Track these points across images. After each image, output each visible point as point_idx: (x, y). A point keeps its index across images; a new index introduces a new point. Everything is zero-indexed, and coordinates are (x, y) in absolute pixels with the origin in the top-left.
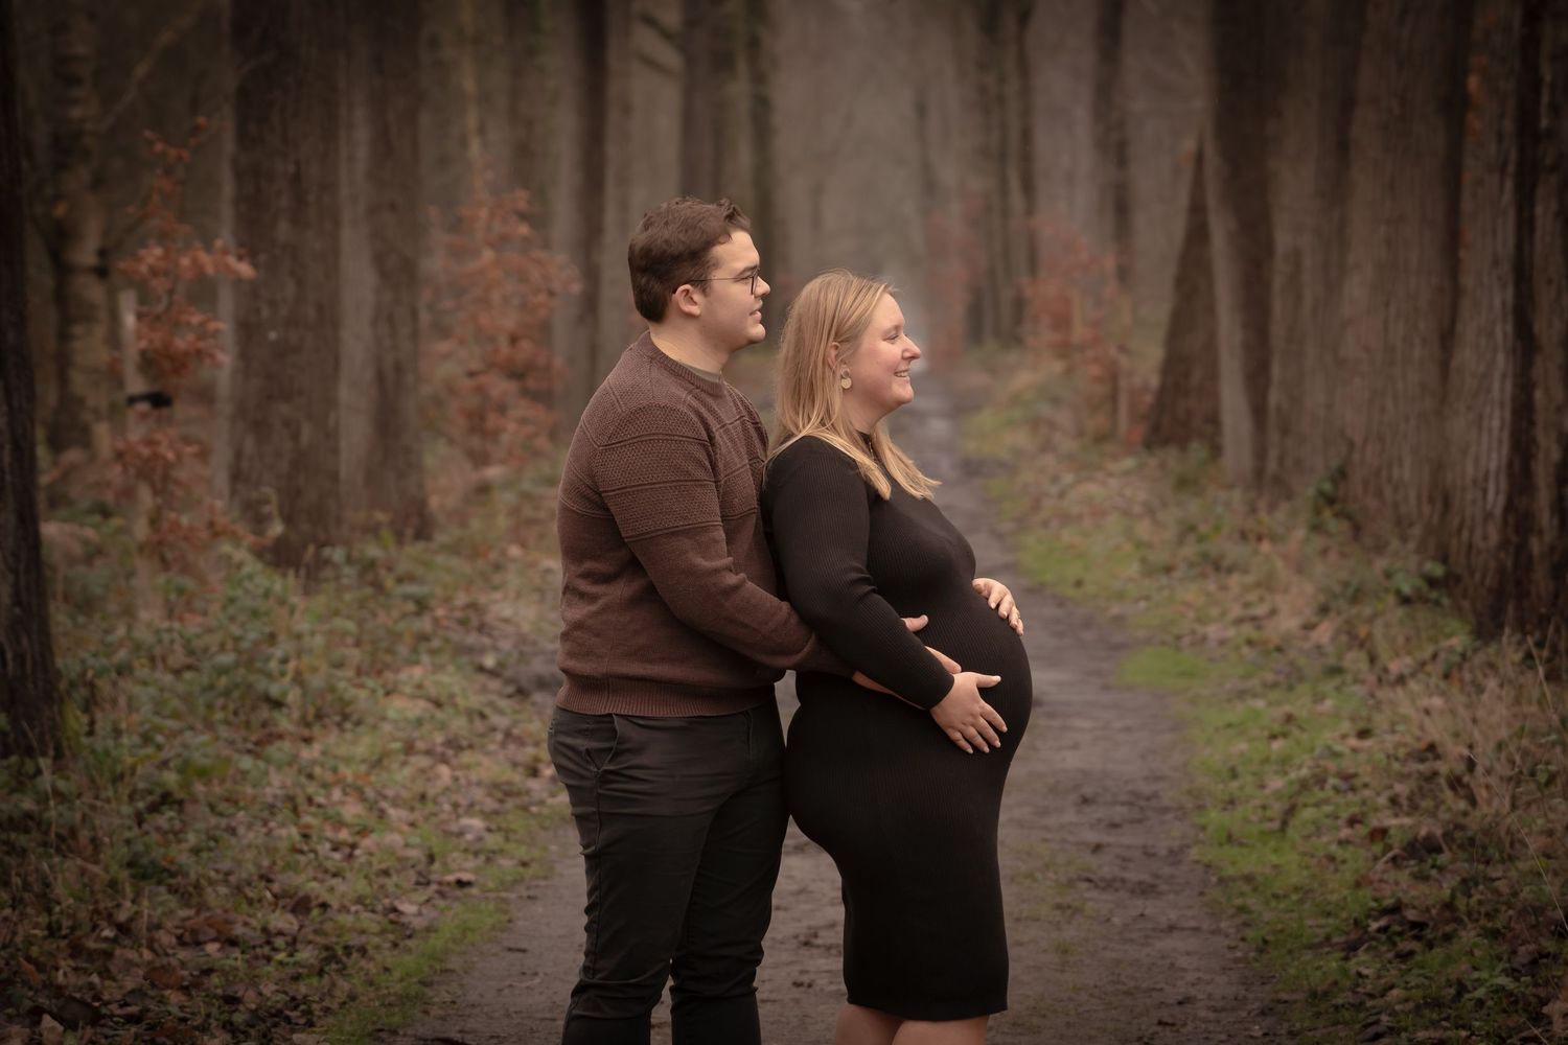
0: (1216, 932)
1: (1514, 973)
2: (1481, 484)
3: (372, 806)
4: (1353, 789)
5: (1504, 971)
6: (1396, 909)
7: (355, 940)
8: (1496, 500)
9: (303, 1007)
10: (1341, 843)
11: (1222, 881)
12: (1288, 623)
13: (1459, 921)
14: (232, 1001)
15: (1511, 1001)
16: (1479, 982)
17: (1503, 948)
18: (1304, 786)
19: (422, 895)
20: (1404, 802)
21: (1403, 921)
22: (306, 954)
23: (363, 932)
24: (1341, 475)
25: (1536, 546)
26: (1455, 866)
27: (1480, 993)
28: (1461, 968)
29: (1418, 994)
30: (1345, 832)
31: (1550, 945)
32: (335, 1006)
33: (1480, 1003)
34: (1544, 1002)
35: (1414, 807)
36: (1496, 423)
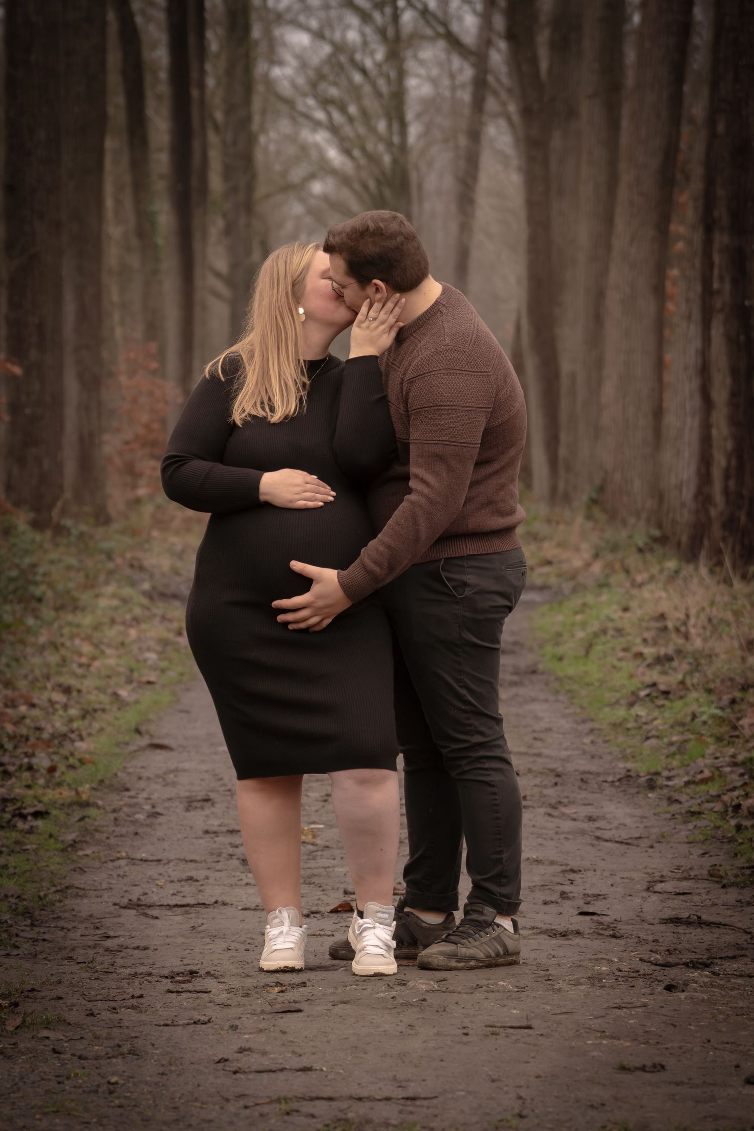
0: (557, 701)
1: (722, 709)
2: (679, 488)
3: (96, 646)
4: (622, 636)
5: (717, 708)
6: (654, 685)
7: (97, 706)
8: (688, 493)
9: (77, 733)
10: (620, 659)
11: (558, 679)
12: (577, 563)
13: (687, 689)
14: (39, 729)
15: (722, 720)
16: (703, 713)
17: (713, 697)
18: (596, 635)
19: (130, 687)
20: (650, 641)
21: (658, 690)
22: (73, 712)
23: (100, 703)
24: (601, 489)
25: (713, 513)
26: (683, 666)
27: (704, 718)
28: (694, 707)
29: (671, 721)
30: (621, 654)
31: (738, 695)
32: (94, 732)
33: (705, 723)
34: (739, 719)
35: (655, 643)
36: (686, 454)
